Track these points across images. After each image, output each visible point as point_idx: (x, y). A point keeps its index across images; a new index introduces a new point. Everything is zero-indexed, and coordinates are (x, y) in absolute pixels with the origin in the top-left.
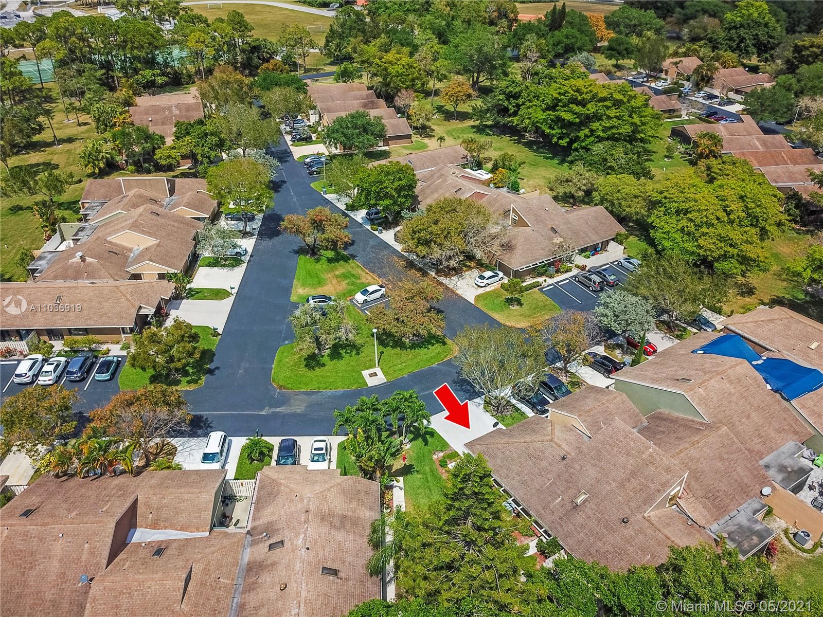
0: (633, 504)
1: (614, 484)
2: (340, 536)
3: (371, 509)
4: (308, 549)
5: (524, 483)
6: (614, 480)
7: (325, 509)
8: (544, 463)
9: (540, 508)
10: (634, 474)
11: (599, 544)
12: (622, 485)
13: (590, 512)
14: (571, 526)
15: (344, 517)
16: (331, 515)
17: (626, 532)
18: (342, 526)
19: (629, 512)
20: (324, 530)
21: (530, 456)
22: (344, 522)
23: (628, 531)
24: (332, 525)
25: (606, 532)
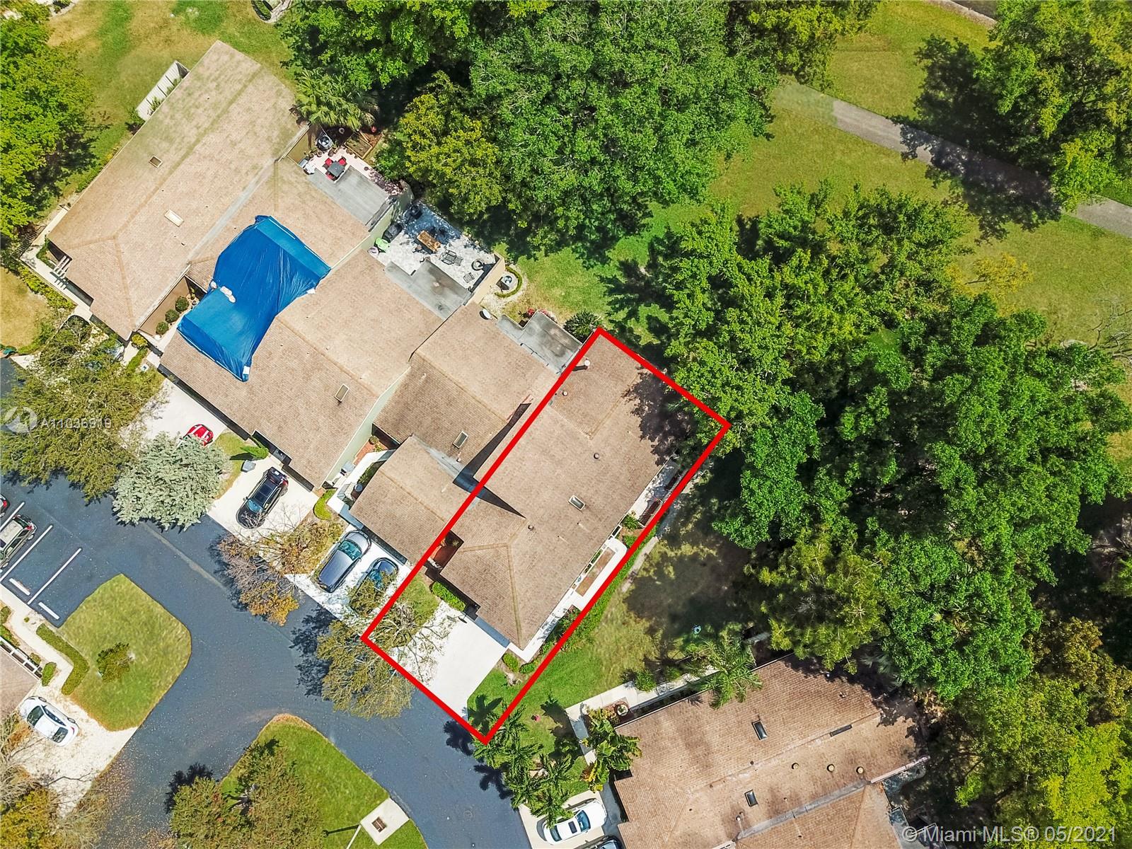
0: (579, 450)
1: (559, 471)
2: (714, 740)
3: (657, 723)
4: (752, 763)
5: (565, 566)
6: (554, 472)
7: (693, 770)
8: (539, 549)
9: (591, 543)
10: (545, 452)
11: (622, 478)
12: (559, 463)
13: (592, 491)
14: (607, 508)
15: (688, 746)
16: (696, 760)
17: (608, 455)
18: (701, 742)
19: (587, 453)
20: (719, 758)
21: (532, 567)
22: (693, 742)
23: (608, 452)
24: (708, 752)
25: (610, 473)
